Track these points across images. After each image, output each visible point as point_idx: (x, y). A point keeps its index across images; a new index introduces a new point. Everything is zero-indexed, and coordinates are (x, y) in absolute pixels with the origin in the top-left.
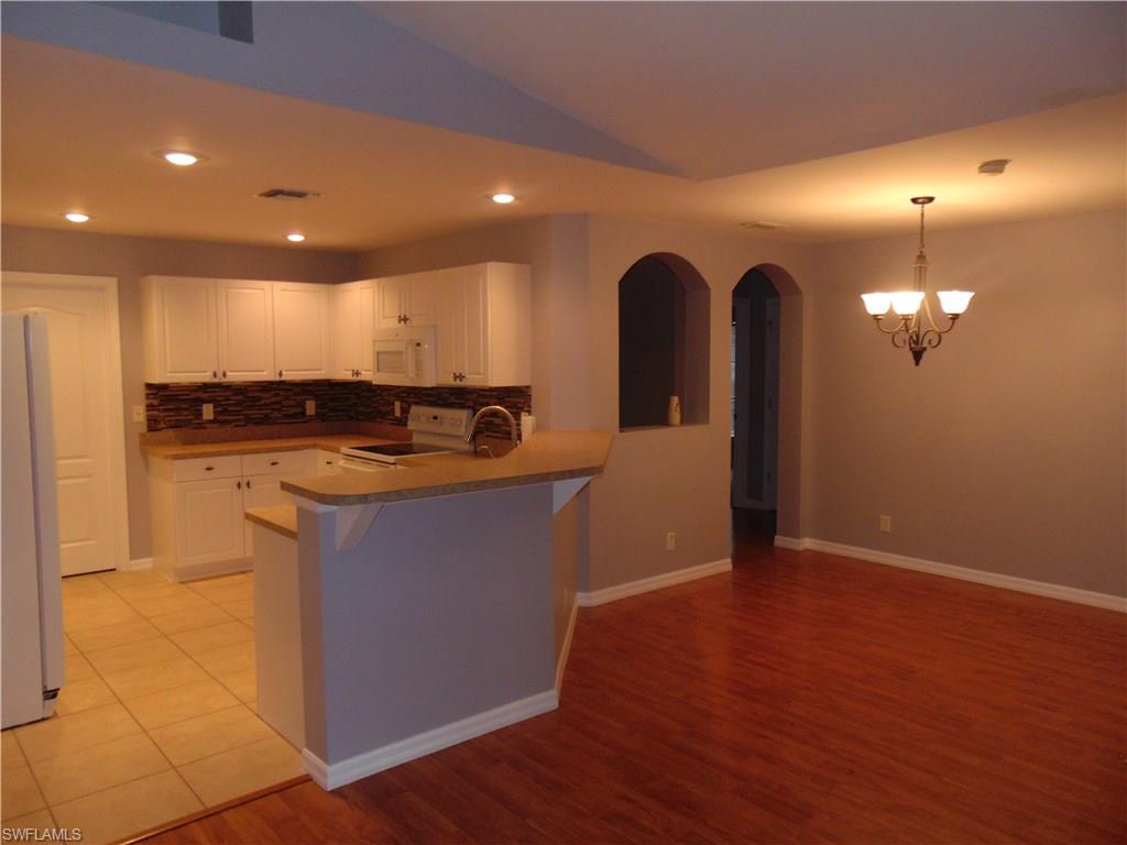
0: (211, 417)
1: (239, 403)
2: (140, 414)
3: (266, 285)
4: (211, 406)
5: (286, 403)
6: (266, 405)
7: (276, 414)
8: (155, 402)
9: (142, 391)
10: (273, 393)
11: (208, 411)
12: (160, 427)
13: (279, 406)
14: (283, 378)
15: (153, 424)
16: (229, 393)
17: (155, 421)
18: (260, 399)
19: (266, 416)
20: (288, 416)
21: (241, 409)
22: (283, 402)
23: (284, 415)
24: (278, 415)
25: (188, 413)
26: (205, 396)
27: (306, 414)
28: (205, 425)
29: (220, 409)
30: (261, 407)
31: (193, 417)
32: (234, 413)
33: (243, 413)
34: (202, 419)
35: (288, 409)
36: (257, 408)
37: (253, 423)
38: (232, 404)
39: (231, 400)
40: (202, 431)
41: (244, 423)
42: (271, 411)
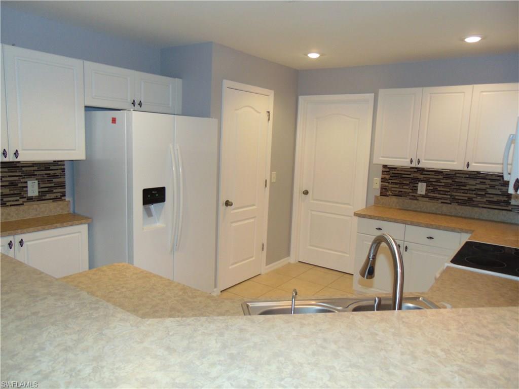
0: (423, 193)
1: (446, 186)
2: (377, 183)
4: (424, 184)
5: (490, 191)
6: (470, 190)
7: (479, 199)
8: (387, 177)
9: (381, 169)
10: (478, 181)
11: (422, 188)
12: (388, 193)
13: (484, 193)
14: (470, 169)
15: (384, 192)
16: (440, 177)
17: (386, 189)
19: (470, 199)
20: (490, 202)
21: (448, 190)
22: (488, 190)
23: (487, 201)
24: (482, 200)
25: (407, 187)
26: (421, 177)
27: (510, 203)
28: (418, 198)
29: (432, 188)
30: (466, 191)
31: (411, 191)
32: (442, 192)
33: (449, 193)
34: (417, 193)
35: (491, 196)
36: (462, 191)
37: (457, 203)
38: (441, 186)
39: (441, 182)
40: (416, 201)
41: (449, 202)
42: (475, 196)
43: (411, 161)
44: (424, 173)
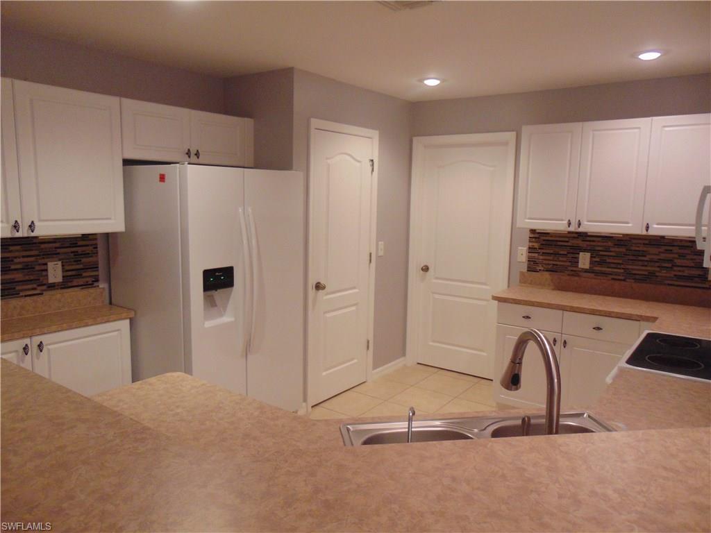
0: (587, 266)
1: (617, 256)
2: (522, 254)
3: (644, 123)
4: (588, 255)
5: (678, 262)
6: (651, 261)
7: (664, 273)
8: (536, 245)
9: (527, 235)
11: (584, 260)
12: (538, 268)
14: (651, 232)
15: (532, 266)
16: (610, 244)
17: (535, 263)
18: (644, 254)
19: (652, 274)
20: (679, 277)
21: (620, 262)
22: (676, 261)
23: (674, 275)
24: (668, 275)
25: (565, 259)
26: (583, 244)
27: (707, 278)
28: (581, 274)
29: (598, 260)
30: (646, 263)
31: (569, 264)
32: (613, 265)
33: (622, 266)
34: (577, 267)
35: (681, 269)
36: (640, 263)
37: (633, 279)
38: (611, 256)
39: (611, 251)
40: (576, 278)
41: (623, 278)
42: (658, 269)
43: (569, 224)
44: (589, 239)
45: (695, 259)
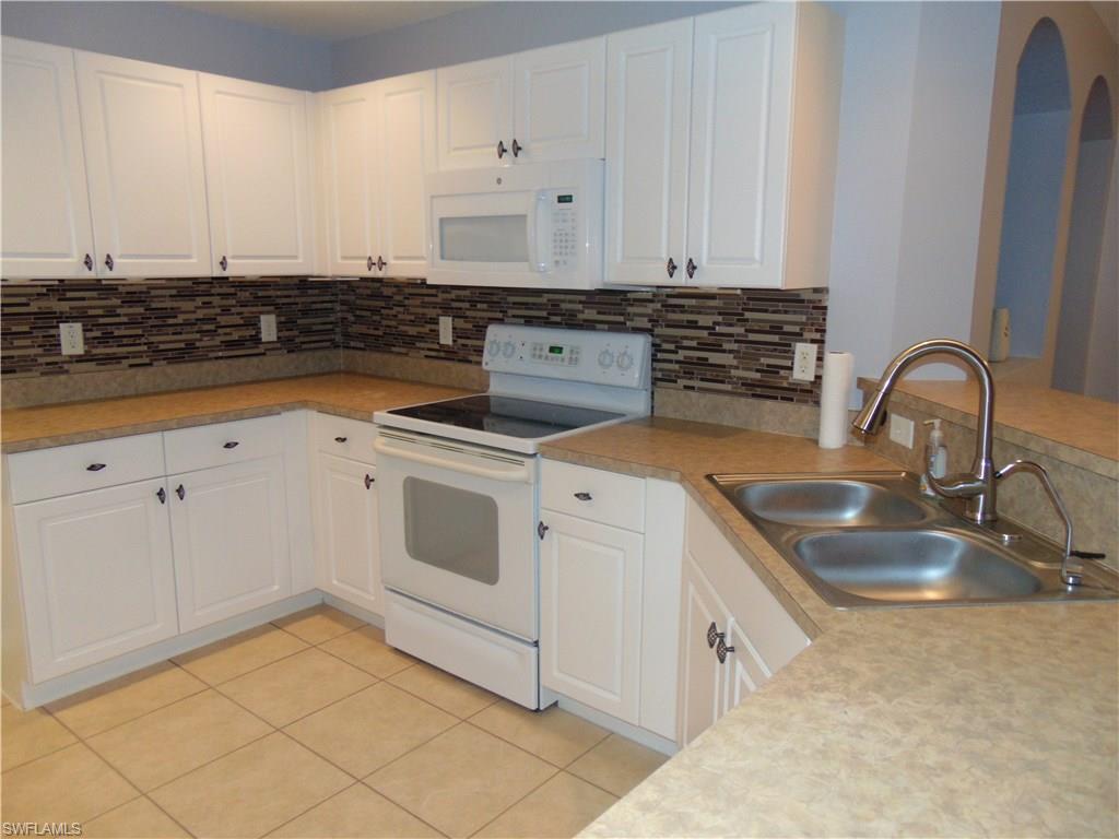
0: (80, 350)
1: (132, 323)
3: (188, 77)
4: (78, 327)
5: (223, 320)
6: (187, 323)
7: (207, 341)
10: (199, 301)
11: (72, 339)
13: (212, 327)
14: (228, 272)
16: (114, 301)
18: (174, 313)
19: (190, 345)
20: (230, 345)
21: (140, 332)
22: (219, 318)
23: (222, 342)
24: (211, 343)
25: (28, 342)
26: (65, 306)
27: (261, 339)
28: (66, 367)
29: (98, 334)
30: (179, 329)
31: (40, 351)
32: (125, 341)
33: (143, 340)
34: (60, 354)
35: (228, 330)
36: (171, 330)
37: (164, 359)
38: (120, 324)
39: (119, 315)
40: (63, 377)
41: (147, 361)
42: (198, 336)
43: (88, 263)
44: (69, 295)
45: (241, 313)
